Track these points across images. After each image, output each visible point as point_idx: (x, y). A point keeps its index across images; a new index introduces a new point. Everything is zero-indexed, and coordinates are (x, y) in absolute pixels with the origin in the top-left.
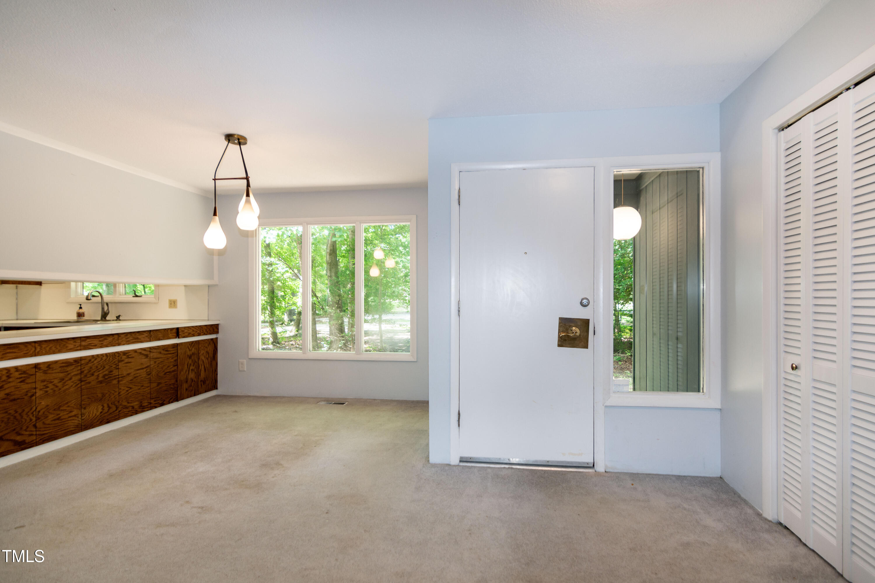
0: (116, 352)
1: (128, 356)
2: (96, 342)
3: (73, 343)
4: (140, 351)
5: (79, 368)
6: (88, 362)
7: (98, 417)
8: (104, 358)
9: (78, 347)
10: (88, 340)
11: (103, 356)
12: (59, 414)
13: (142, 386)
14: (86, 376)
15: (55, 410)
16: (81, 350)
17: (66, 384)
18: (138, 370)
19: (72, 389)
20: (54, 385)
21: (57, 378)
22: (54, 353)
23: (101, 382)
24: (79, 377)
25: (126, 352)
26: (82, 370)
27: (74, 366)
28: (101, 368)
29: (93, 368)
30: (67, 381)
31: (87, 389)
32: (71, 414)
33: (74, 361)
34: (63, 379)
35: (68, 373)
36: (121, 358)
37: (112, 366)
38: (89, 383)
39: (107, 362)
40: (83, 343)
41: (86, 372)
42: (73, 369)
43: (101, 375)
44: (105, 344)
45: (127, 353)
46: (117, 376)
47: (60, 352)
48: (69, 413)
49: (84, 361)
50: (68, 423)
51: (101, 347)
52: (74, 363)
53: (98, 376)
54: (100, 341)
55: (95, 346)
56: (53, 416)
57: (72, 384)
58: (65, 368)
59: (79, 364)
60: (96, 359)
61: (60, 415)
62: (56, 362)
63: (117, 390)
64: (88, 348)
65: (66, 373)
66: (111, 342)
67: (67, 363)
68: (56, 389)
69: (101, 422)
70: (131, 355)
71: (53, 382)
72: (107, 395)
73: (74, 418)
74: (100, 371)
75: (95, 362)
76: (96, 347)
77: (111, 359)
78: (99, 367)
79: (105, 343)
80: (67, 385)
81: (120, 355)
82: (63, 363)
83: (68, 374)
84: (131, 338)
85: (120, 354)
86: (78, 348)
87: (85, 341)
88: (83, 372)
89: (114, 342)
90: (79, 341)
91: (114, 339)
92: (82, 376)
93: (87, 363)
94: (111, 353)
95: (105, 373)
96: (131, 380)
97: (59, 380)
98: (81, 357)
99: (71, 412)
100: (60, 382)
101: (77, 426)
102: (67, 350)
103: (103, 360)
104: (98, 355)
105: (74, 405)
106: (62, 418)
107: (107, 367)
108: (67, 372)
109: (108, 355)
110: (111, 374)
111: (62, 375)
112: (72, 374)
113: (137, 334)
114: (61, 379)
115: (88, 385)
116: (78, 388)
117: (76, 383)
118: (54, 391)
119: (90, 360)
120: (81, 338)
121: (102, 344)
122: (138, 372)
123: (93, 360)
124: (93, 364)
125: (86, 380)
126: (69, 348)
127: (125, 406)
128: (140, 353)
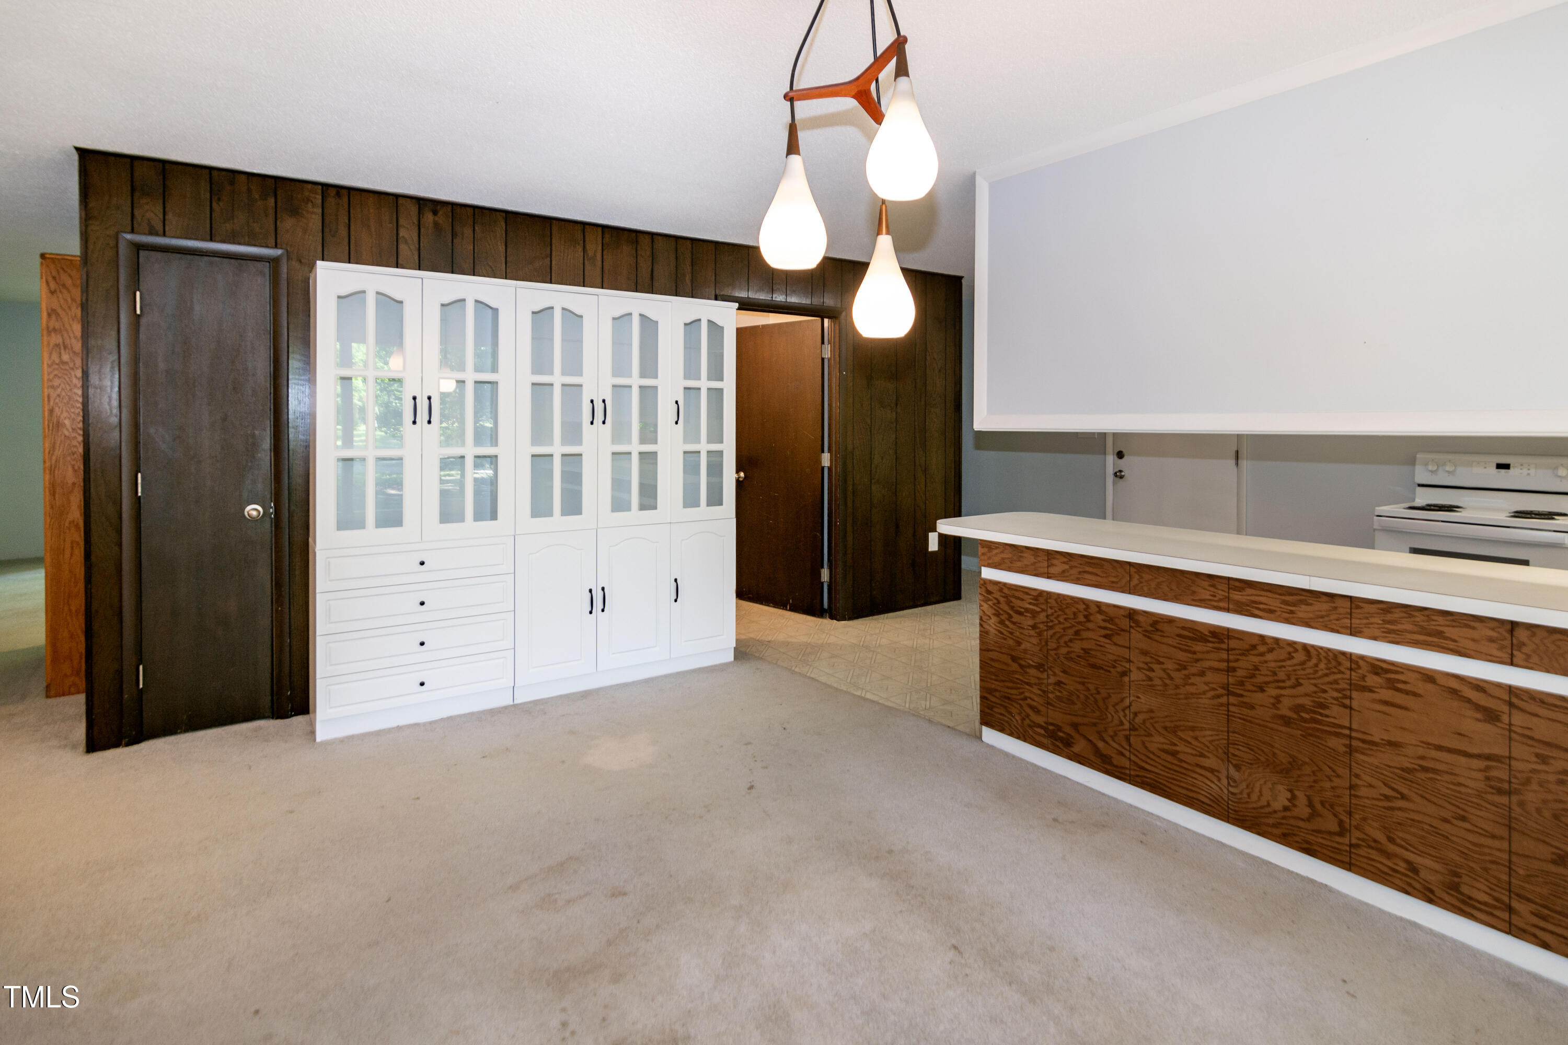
0: (1343, 653)
1: (1389, 680)
2: (1273, 602)
3: (1208, 588)
4: (1455, 684)
5: (1224, 655)
6: (1247, 650)
7: (1275, 815)
8: (1300, 657)
9: (1220, 600)
10: (1249, 591)
11: (1296, 651)
12: (1175, 745)
13: (1463, 819)
14: (1241, 683)
15: (1165, 728)
16: (1228, 610)
17: (1190, 681)
18: (1439, 748)
19: (1205, 701)
20: (1164, 670)
21: (1172, 659)
22: (1165, 598)
23: (1287, 721)
24: (1221, 678)
25: (1385, 666)
26: (1231, 664)
27: (1211, 645)
28: (1288, 683)
29: (1264, 671)
30: (1194, 675)
31: (1244, 720)
32: (1202, 759)
33: (1210, 632)
34: (1185, 668)
35: (1195, 656)
36: (1363, 677)
37: (1325, 691)
38: (1252, 707)
39: (1308, 671)
40: (1236, 596)
41: (1240, 673)
42: (1208, 652)
43: (1287, 703)
44: (1301, 615)
45: (1387, 671)
46: (1344, 727)
47: (1176, 599)
48: (1196, 755)
49: (1237, 641)
50: (1196, 779)
51: (1288, 621)
52: (1211, 639)
53: (1278, 699)
54: (1285, 603)
55: (1271, 611)
56: (1162, 740)
57: (1207, 688)
58: (1189, 643)
59: (1224, 646)
60: (1271, 650)
61: (1177, 748)
62: (1171, 620)
63: (1345, 772)
64: (1247, 611)
65: (1190, 655)
66: (1322, 617)
67: (1193, 631)
68: (1167, 681)
69: (1284, 835)
70: (1405, 682)
71: (1163, 663)
72: (1307, 770)
73: (1209, 774)
74: (1284, 688)
75: (1269, 657)
76: (1272, 616)
77: (1322, 666)
78: (1282, 675)
79: (1302, 611)
80: (1193, 684)
81: (1359, 667)
82: (1183, 628)
83: (1197, 660)
84: (1408, 627)
85: (1357, 663)
86: (1221, 604)
87: (1240, 589)
88: (1234, 669)
89: (1332, 617)
90: (1225, 587)
91: (1336, 608)
92: (1231, 680)
93: (1245, 653)
94: (1322, 648)
95: (1302, 701)
96: (1403, 769)
97: (1177, 667)
98: (1228, 630)
99: (1202, 755)
100: (1178, 670)
101: (1216, 801)
102: (1193, 600)
103: (1294, 661)
104: (1277, 641)
105: (1210, 742)
106: (1181, 756)
107: (1308, 687)
108: (1194, 653)
109: (1313, 652)
110: (1321, 714)
111: (1182, 656)
112: (1207, 664)
113: (1441, 620)
114: (1179, 664)
115: (1246, 711)
116: (1222, 705)
117: (1214, 689)
118: (1166, 685)
119: (1254, 647)
120: (1229, 579)
121: (1292, 612)
122: (1434, 753)
123: (1262, 649)
124: (1262, 658)
125: (1242, 696)
126: (1197, 598)
127: (1375, 841)
128: (1454, 692)
